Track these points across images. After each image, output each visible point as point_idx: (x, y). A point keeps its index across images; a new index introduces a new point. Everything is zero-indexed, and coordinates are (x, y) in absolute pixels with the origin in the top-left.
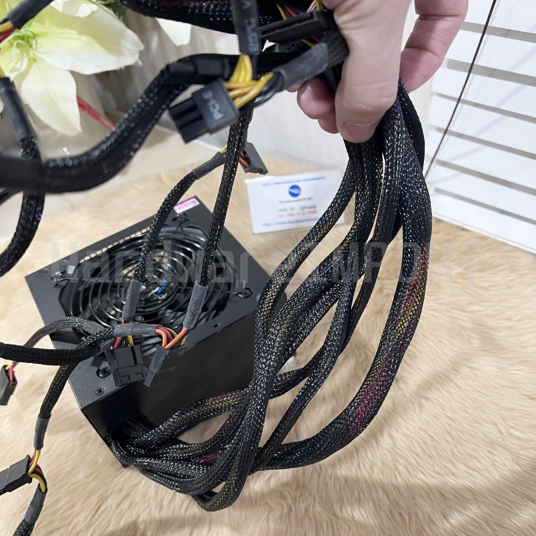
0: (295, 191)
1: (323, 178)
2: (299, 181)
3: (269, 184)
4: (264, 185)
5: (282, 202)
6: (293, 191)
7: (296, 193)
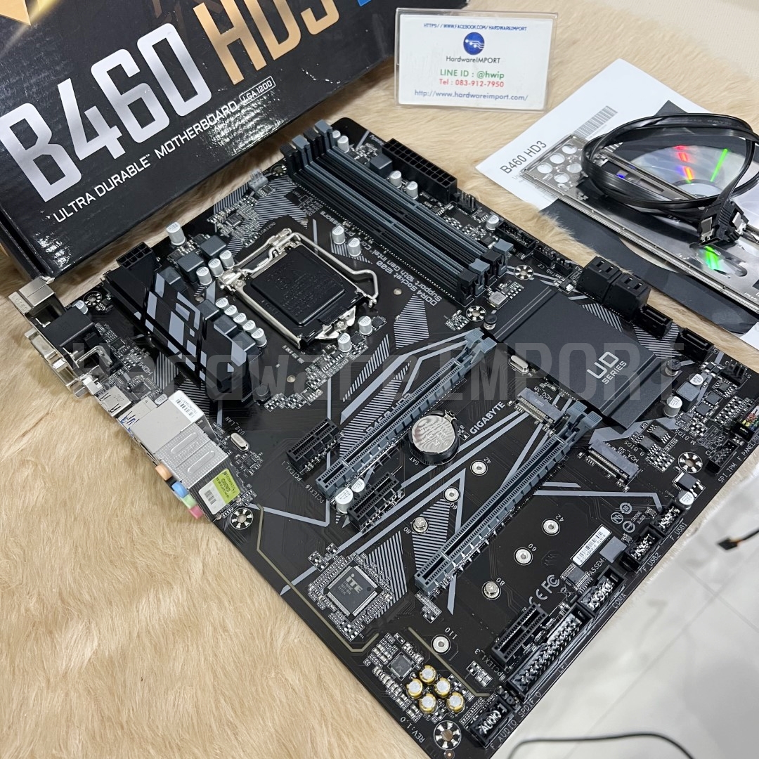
0: (474, 44)
1: (523, 29)
2: (484, 27)
3: (434, 25)
5: (451, 59)
6: (471, 44)
7: (475, 46)
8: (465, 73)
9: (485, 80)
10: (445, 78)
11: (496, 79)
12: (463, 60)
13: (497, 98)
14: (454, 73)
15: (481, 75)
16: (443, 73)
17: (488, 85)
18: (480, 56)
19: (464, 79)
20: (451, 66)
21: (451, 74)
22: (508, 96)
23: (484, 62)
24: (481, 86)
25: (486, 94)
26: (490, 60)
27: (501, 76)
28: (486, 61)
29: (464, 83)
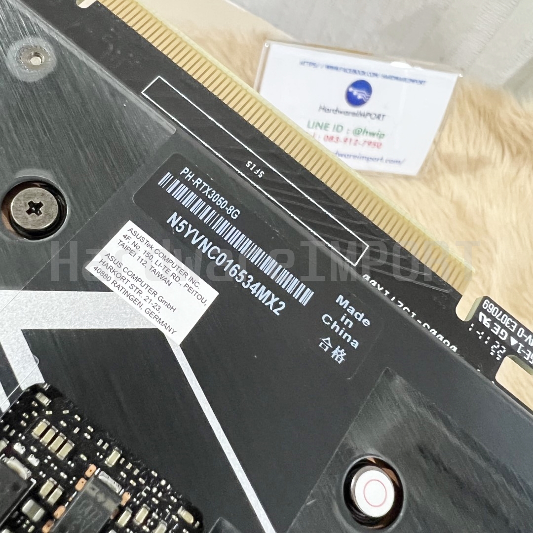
0: (358, 94)
1: (421, 82)
2: (376, 75)
3: (313, 64)
4: (303, 63)
5: (325, 110)
6: (355, 92)
7: (359, 97)
8: (339, 128)
9: (362, 138)
10: (311, 131)
11: (375, 139)
12: (341, 112)
13: (368, 159)
14: (325, 127)
15: (357, 132)
16: (311, 125)
17: (363, 145)
18: (363, 109)
19: (335, 134)
20: (324, 117)
21: (321, 127)
22: (382, 159)
23: (366, 117)
24: (355, 144)
25: (357, 154)
26: (373, 116)
27: (381, 136)
28: (368, 117)
29: (335, 139)
